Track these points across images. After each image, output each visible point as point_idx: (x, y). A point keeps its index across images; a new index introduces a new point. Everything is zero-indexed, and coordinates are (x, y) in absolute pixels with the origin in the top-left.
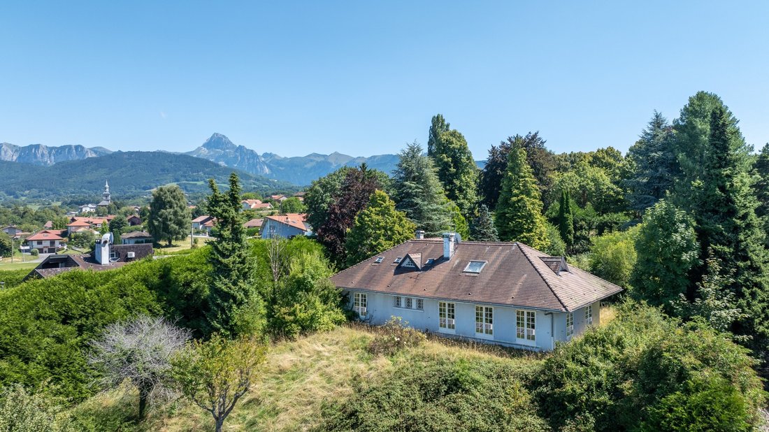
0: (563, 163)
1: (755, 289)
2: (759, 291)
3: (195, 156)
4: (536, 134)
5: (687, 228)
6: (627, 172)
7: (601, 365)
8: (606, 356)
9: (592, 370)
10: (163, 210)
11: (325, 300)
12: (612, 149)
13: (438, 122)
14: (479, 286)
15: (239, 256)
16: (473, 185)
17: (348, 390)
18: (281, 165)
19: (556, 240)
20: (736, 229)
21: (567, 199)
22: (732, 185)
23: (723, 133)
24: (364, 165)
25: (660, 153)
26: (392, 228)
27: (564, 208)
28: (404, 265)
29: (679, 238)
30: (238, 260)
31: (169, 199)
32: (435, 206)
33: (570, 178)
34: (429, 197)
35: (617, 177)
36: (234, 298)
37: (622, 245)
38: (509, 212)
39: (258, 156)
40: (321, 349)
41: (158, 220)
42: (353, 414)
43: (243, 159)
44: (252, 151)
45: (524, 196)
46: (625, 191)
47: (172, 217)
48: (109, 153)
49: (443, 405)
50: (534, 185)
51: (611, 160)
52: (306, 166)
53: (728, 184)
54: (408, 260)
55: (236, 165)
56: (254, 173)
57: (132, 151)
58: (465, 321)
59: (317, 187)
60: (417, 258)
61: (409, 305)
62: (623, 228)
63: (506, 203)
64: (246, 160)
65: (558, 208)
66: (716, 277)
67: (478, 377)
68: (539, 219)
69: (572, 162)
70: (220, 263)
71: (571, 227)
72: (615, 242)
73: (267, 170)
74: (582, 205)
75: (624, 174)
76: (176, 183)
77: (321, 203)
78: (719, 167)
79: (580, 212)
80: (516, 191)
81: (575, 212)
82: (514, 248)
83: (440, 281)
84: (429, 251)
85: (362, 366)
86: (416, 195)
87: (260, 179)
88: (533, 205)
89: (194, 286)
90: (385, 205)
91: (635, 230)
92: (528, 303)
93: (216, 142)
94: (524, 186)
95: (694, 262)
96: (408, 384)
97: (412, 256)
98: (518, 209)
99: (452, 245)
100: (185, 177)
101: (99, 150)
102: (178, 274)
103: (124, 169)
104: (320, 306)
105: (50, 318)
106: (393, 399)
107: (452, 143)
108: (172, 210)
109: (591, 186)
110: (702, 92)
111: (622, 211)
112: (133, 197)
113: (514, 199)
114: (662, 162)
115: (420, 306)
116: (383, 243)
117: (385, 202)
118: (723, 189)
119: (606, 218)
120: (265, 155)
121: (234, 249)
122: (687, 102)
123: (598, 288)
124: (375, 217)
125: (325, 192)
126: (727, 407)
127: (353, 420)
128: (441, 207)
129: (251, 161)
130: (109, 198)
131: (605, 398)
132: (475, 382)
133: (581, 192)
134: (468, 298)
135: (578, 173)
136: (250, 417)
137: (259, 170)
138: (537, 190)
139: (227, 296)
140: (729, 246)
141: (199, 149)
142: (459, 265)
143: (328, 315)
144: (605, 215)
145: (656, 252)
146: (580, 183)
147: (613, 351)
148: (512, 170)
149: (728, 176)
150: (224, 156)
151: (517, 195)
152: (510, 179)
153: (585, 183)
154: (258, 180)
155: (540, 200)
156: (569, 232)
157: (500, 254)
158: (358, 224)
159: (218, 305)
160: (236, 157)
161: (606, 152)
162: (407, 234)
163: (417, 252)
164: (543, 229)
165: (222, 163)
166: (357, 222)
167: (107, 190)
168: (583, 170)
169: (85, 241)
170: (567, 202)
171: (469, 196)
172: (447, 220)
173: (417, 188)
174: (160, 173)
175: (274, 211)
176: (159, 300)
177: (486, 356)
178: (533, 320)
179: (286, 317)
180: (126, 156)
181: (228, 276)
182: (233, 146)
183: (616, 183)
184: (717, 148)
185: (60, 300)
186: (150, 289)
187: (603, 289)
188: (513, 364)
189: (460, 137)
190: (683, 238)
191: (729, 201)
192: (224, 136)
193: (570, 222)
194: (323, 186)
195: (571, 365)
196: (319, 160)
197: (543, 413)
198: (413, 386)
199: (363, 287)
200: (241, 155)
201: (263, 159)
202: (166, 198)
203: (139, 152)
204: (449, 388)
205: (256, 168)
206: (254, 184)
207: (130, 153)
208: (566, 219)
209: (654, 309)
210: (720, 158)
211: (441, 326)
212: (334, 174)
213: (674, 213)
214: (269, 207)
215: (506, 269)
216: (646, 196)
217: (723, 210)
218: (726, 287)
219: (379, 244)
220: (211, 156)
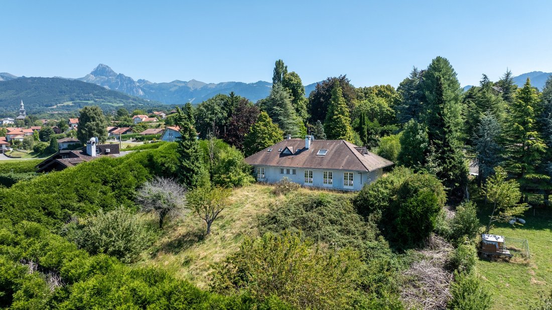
0: (360, 94)
1: (451, 160)
2: (453, 161)
3: (85, 81)
4: (344, 77)
5: (423, 132)
6: (398, 100)
7: (384, 191)
8: (386, 188)
9: (381, 193)
10: (88, 123)
11: (244, 171)
12: (389, 86)
13: (279, 65)
14: (325, 162)
15: (194, 149)
16: (305, 107)
17: (267, 209)
18: (152, 89)
19: (358, 141)
20: (445, 133)
21: (364, 117)
22: (443, 112)
23: (440, 87)
24: (232, 93)
25: (416, 91)
26: (271, 133)
27: (362, 122)
28: (285, 152)
29: (419, 137)
30: (194, 151)
31: (92, 115)
32: (291, 121)
33: (365, 104)
34: (287, 116)
35: (392, 103)
36: (193, 171)
37: (394, 142)
38: (332, 124)
39: (134, 82)
40: (247, 194)
41: (85, 130)
42: (274, 217)
43: (122, 84)
44: (129, 78)
45: (341, 115)
46: (396, 112)
47: (95, 127)
48: (15, 78)
49: (315, 212)
50: (346, 109)
51: (389, 93)
52: (171, 90)
53: (442, 112)
54: (287, 150)
55: (117, 89)
56: (132, 94)
57: (34, 77)
58: (318, 178)
59: (202, 108)
60: (291, 148)
61: (288, 172)
62: (396, 133)
63: (330, 119)
64: (125, 85)
65: (358, 122)
66: (433, 154)
67: (330, 200)
68: (349, 128)
69: (366, 94)
70: (185, 152)
71: (366, 133)
72: (391, 140)
73: (141, 93)
74: (372, 120)
75: (396, 102)
76: (71, 102)
77: (205, 118)
78: (439, 104)
79: (371, 124)
80: (336, 112)
81: (368, 124)
82: (341, 143)
83: (304, 160)
84: (297, 145)
85: (272, 200)
86: (280, 115)
87: (137, 99)
88: (345, 120)
89: (166, 165)
90: (267, 120)
91: (401, 134)
92: (350, 168)
93: (101, 71)
94: (341, 109)
95: (426, 148)
96: (297, 205)
97: (289, 148)
98: (337, 123)
99: (310, 141)
100: (79, 97)
101: (6, 75)
102: (157, 159)
103: (29, 91)
104: (242, 174)
105: (97, 182)
106: (291, 211)
107: (292, 80)
108: (95, 123)
109: (377, 109)
110: (439, 57)
111: (394, 124)
112: (38, 112)
113: (335, 117)
114: (416, 96)
115: (294, 172)
116: (268, 141)
117: (266, 118)
118: (439, 114)
119: (385, 128)
120: (140, 81)
121: (191, 145)
122: (431, 62)
123: (382, 163)
124: (263, 128)
125: (207, 111)
126: (431, 200)
127: (274, 220)
128: (294, 121)
129: (129, 85)
130: (25, 113)
131: (386, 204)
132: (329, 202)
133: (371, 112)
134: (321, 167)
135: (370, 101)
136: (221, 224)
137: (135, 92)
138: (347, 112)
139: (189, 170)
140: (441, 141)
141: (88, 76)
142: (314, 152)
143: (247, 178)
144: (385, 126)
145: (409, 144)
146: (370, 107)
147: (389, 186)
148: (334, 100)
149: (442, 108)
150: (108, 82)
151: (337, 115)
152: (333, 105)
153: (374, 107)
154: (135, 100)
155: (350, 117)
156: (365, 136)
157: (335, 146)
158: (252, 131)
159: (184, 175)
160: (117, 82)
161: (386, 87)
162: (279, 136)
163: (291, 145)
164: (351, 134)
165: (106, 87)
166: (251, 130)
167: (23, 107)
168: (373, 99)
169: (27, 145)
170: (364, 119)
171: (302, 114)
172: (296, 129)
173: (281, 110)
174: (58, 94)
175: (161, 123)
176: (150, 173)
177: (331, 193)
178: (352, 177)
179: (225, 179)
180: (29, 81)
181: (189, 159)
182: (115, 74)
183: (391, 107)
184: (438, 95)
185: (101, 173)
186: (145, 167)
187: (384, 163)
188: (345, 195)
189: (296, 76)
190: (421, 137)
191: (442, 120)
192: (107, 67)
193: (365, 130)
194: (206, 107)
195: (371, 192)
196: (181, 85)
197: (359, 213)
198: (300, 205)
199: (264, 164)
200: (121, 81)
201: (138, 84)
202: (90, 114)
203: (40, 78)
204: (317, 205)
205: (133, 91)
206: (132, 103)
207: (33, 79)
208: (363, 128)
209: (407, 169)
210: (439, 99)
211: (305, 182)
212: (213, 99)
213: (417, 125)
214: (155, 121)
215: (338, 153)
216: (407, 115)
217: (439, 124)
218: (437, 158)
219: (266, 142)
220: (98, 81)
